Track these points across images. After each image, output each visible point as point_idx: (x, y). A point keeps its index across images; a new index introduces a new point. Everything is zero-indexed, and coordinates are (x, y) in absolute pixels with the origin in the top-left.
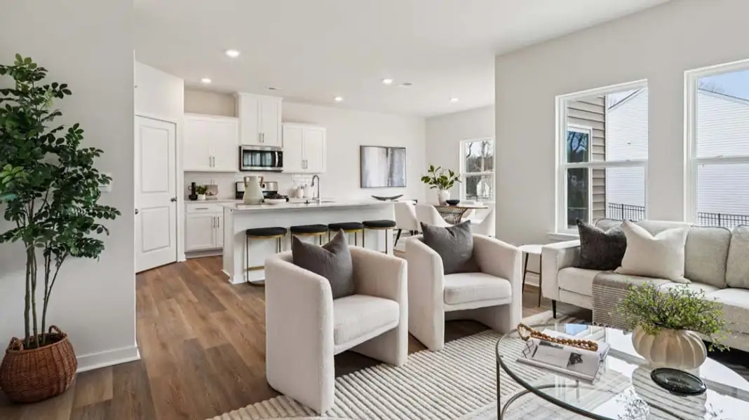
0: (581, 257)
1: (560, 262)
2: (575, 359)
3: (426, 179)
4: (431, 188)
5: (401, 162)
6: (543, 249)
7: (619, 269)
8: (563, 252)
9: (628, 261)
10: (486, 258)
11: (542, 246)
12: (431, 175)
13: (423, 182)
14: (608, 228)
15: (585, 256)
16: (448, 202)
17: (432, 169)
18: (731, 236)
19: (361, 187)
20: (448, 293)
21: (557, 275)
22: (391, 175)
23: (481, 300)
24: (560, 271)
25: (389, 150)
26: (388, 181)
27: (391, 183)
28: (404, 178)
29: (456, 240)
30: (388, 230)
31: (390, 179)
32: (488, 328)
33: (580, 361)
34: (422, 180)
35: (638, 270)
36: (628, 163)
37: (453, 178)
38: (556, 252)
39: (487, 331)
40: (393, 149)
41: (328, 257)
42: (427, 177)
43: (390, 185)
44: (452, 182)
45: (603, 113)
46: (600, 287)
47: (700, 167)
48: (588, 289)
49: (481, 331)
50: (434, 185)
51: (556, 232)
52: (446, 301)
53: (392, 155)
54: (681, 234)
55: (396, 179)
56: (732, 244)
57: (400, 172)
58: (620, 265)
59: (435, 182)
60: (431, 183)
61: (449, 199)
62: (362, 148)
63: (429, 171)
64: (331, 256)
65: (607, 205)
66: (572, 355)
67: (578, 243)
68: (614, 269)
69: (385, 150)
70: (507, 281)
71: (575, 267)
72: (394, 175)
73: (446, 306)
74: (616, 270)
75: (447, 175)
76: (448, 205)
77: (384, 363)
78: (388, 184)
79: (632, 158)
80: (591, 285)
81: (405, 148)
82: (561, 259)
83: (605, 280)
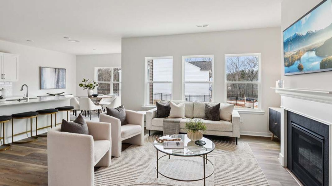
0: (158, 114)
1: (152, 117)
2: (178, 144)
3: (81, 85)
4: (84, 89)
5: (63, 76)
6: (146, 113)
7: (169, 117)
8: (153, 113)
9: (171, 114)
10: (131, 119)
11: (146, 111)
12: (84, 83)
13: (80, 86)
14: (165, 104)
15: (159, 114)
16: (93, 95)
17: (84, 80)
18: (194, 104)
19: (40, 89)
20: (123, 134)
21: (151, 121)
22: (58, 82)
23: (133, 134)
24: (152, 120)
25: (57, 70)
26: (56, 85)
27: (58, 87)
28: (65, 84)
29: (120, 113)
30: (68, 111)
31: (57, 84)
32: (131, 144)
33: (179, 144)
34: (79, 85)
35: (175, 116)
36: (167, 82)
37: (95, 85)
38: (151, 113)
39: (132, 145)
40: (59, 69)
41: (81, 126)
42: (82, 84)
43: (57, 87)
44: (95, 87)
45: (152, 62)
46: (165, 123)
47: (185, 84)
48: (162, 124)
49: (130, 146)
50: (85, 88)
51: (145, 106)
52: (123, 137)
53: (59, 72)
54: (184, 104)
55: (60, 84)
56: (194, 106)
57: (63, 80)
58: (169, 115)
59: (86, 86)
60: (84, 87)
61: (93, 94)
62: (40, 69)
63: (83, 81)
64: (82, 126)
65: (153, 94)
66: (177, 143)
67: (156, 109)
68: (167, 117)
69: (55, 69)
70: (140, 126)
71: (156, 117)
72: (59, 82)
73: (122, 138)
74: (168, 117)
75: (93, 83)
76: (92, 97)
77: (101, 167)
78: (56, 87)
79: (168, 81)
80: (162, 122)
81: (65, 69)
82: (153, 115)
83: (166, 121)
